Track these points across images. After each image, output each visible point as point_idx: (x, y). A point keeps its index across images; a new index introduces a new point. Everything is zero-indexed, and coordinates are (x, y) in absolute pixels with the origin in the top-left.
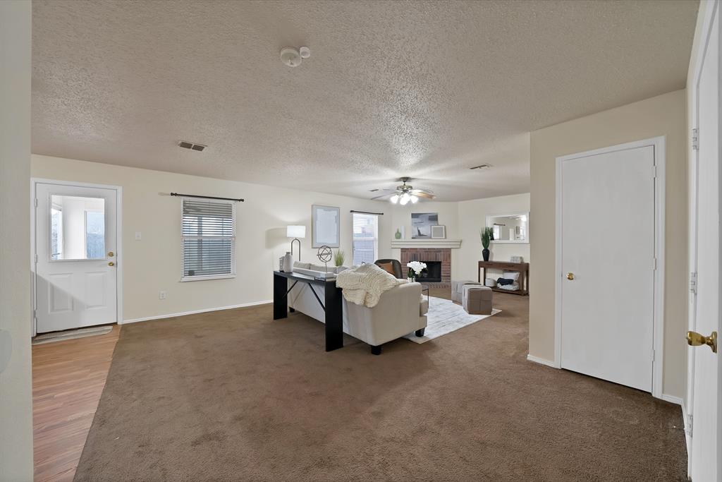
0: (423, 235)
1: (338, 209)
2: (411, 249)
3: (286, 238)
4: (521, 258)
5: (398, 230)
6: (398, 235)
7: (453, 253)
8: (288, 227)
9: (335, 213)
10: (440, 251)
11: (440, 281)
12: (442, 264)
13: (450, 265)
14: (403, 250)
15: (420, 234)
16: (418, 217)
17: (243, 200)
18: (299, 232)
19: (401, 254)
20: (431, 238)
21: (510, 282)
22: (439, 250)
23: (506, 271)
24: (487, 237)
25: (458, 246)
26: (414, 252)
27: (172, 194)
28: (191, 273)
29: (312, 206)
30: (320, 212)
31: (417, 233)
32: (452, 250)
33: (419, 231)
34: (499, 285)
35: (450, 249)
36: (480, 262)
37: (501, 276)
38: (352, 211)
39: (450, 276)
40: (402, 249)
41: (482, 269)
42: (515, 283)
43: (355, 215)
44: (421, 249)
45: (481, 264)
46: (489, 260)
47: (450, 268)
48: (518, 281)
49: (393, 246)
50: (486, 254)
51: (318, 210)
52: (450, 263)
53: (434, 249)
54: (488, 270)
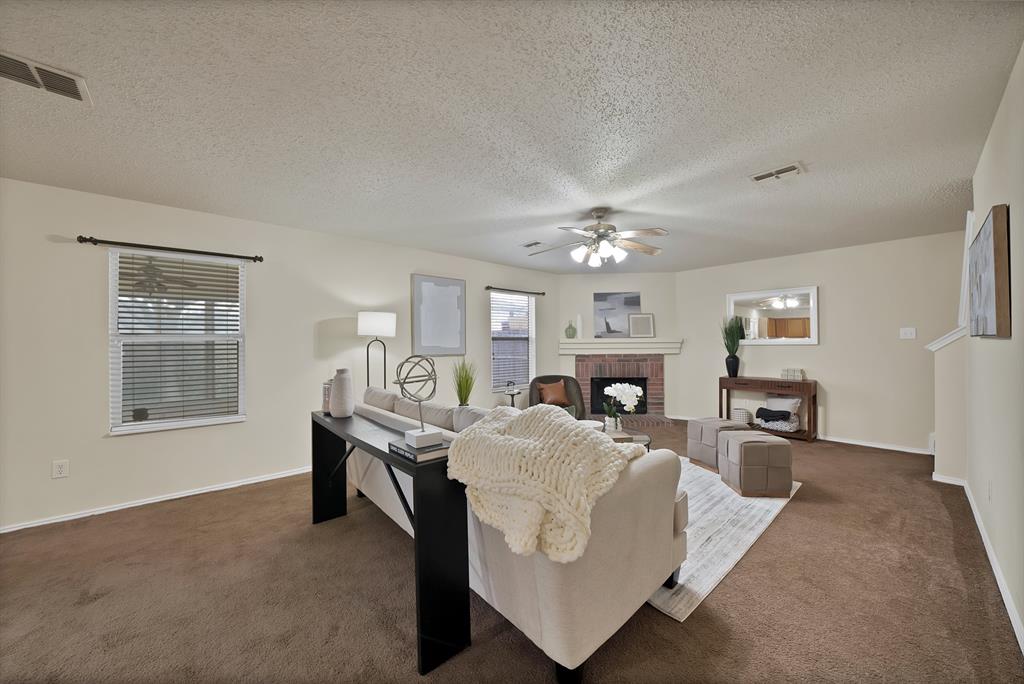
0: (614, 332)
1: (462, 284)
2: (593, 355)
3: (356, 339)
4: (802, 371)
5: (570, 322)
6: (571, 332)
7: (668, 362)
8: (360, 314)
9: (457, 290)
10: (646, 360)
11: (645, 412)
12: (648, 382)
13: (662, 384)
14: (580, 359)
15: (609, 330)
16: (605, 300)
17: (261, 259)
18: (383, 325)
19: (577, 366)
20: (629, 337)
21: (784, 416)
22: (644, 358)
23: (771, 395)
24: (735, 332)
25: (677, 351)
26: (599, 361)
27: (82, 240)
28: (140, 415)
29: (412, 276)
30: (427, 288)
31: (604, 329)
32: (666, 358)
33: (607, 324)
34: (758, 421)
35: (663, 355)
36: (722, 380)
37: (764, 405)
38: (488, 288)
39: (662, 404)
40: (577, 356)
41: (725, 391)
42: (793, 418)
43: (494, 295)
44: (610, 356)
45: (723, 383)
46: (739, 374)
47: (663, 389)
48: (798, 415)
49: (561, 352)
50: (733, 364)
51: (424, 284)
52: (663, 380)
53: (635, 355)
54: (735, 393)
